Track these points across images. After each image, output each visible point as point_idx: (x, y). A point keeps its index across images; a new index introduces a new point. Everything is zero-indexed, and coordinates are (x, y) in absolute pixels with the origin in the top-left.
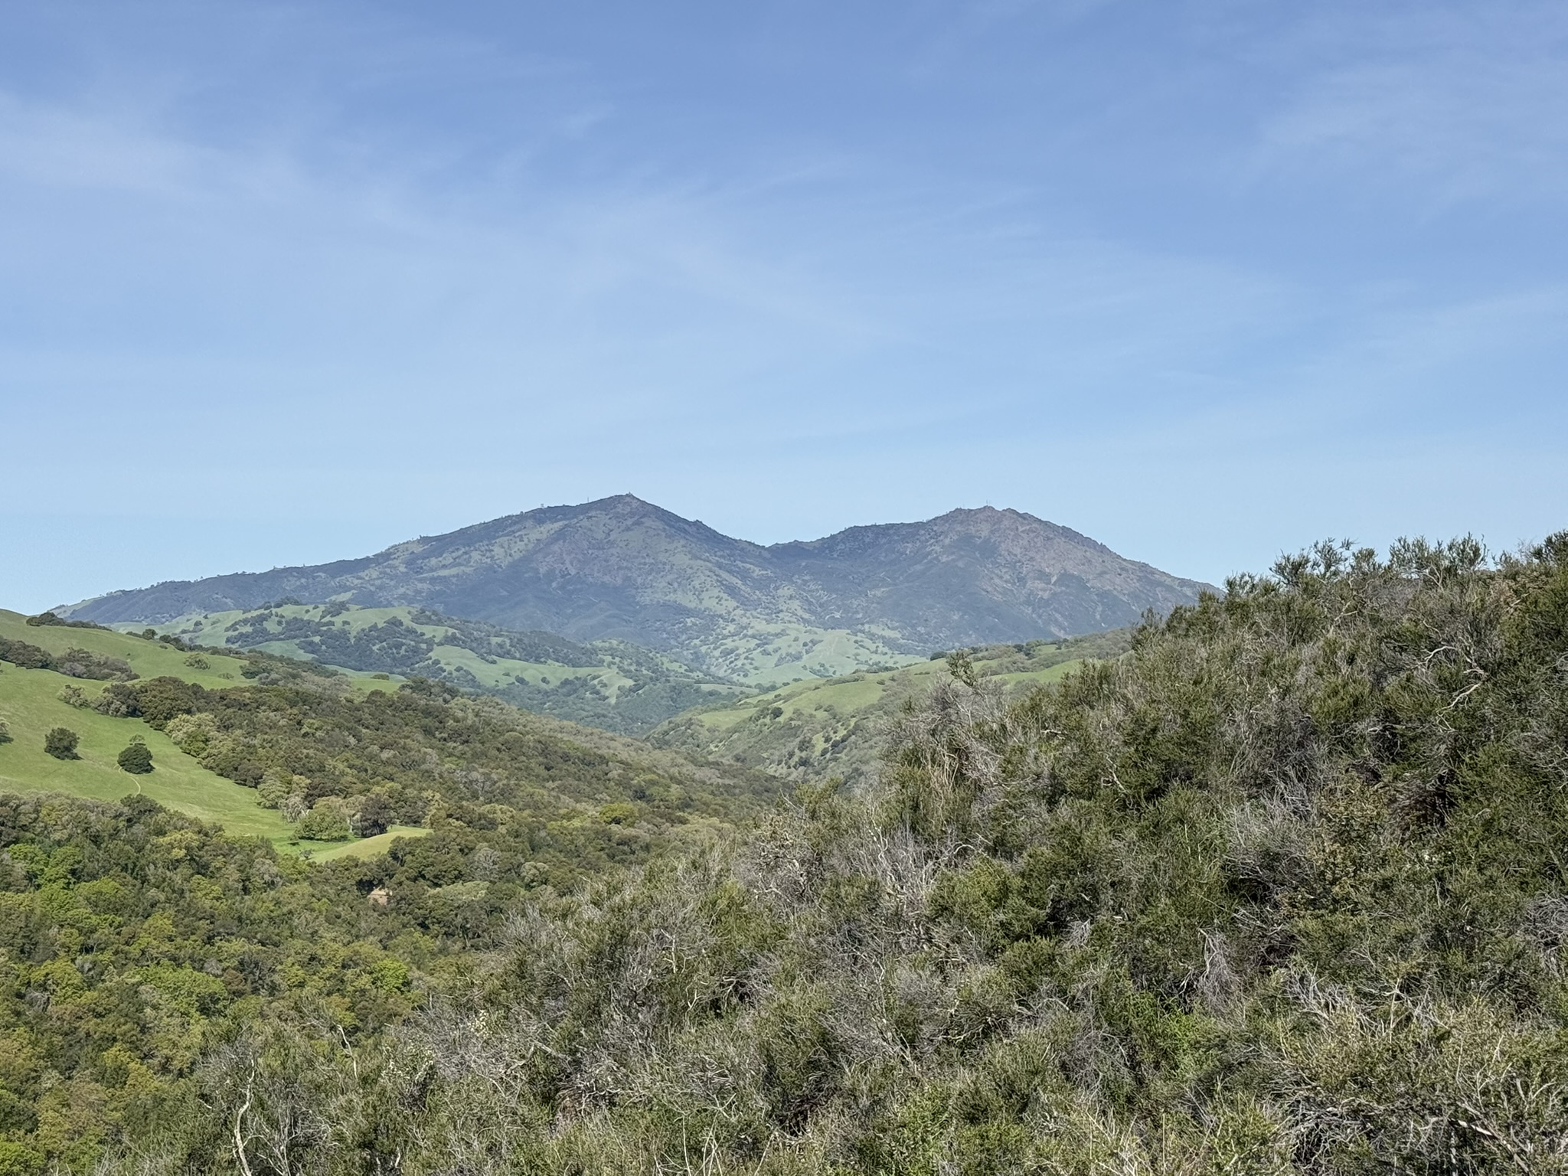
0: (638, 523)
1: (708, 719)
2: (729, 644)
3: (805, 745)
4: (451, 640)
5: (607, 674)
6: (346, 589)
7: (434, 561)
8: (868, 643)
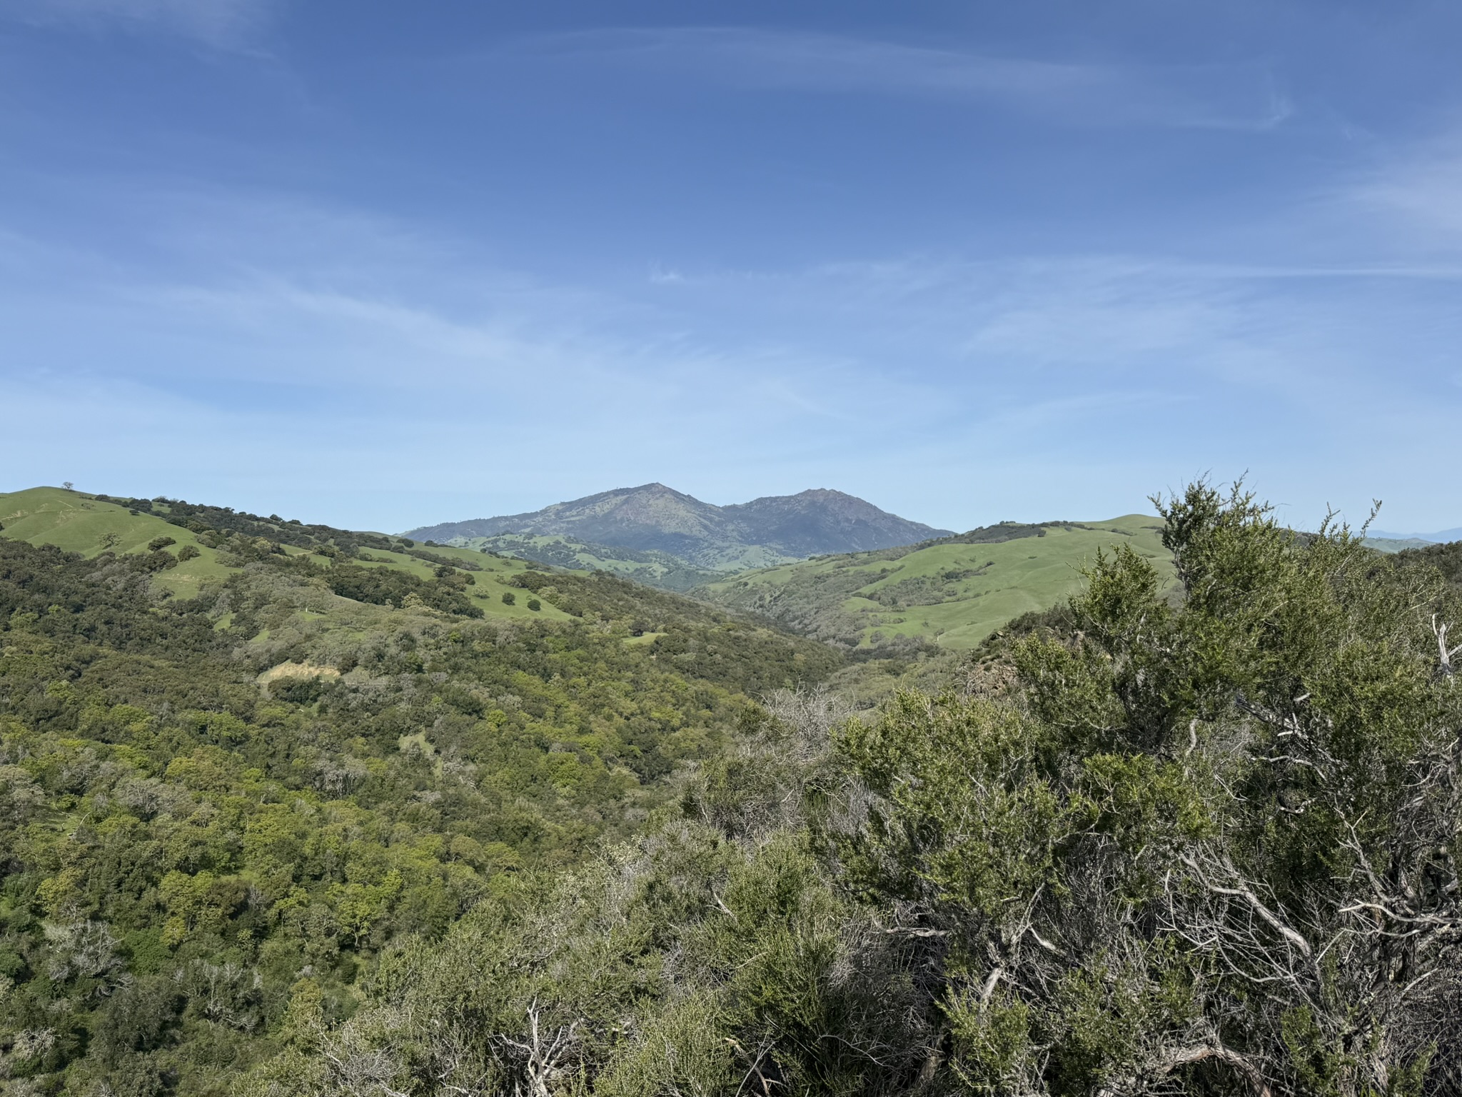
0: (662, 496)
1: (712, 587)
2: (706, 551)
3: (761, 599)
4: (583, 551)
5: (656, 566)
6: (528, 526)
7: (568, 513)
8: (769, 551)
